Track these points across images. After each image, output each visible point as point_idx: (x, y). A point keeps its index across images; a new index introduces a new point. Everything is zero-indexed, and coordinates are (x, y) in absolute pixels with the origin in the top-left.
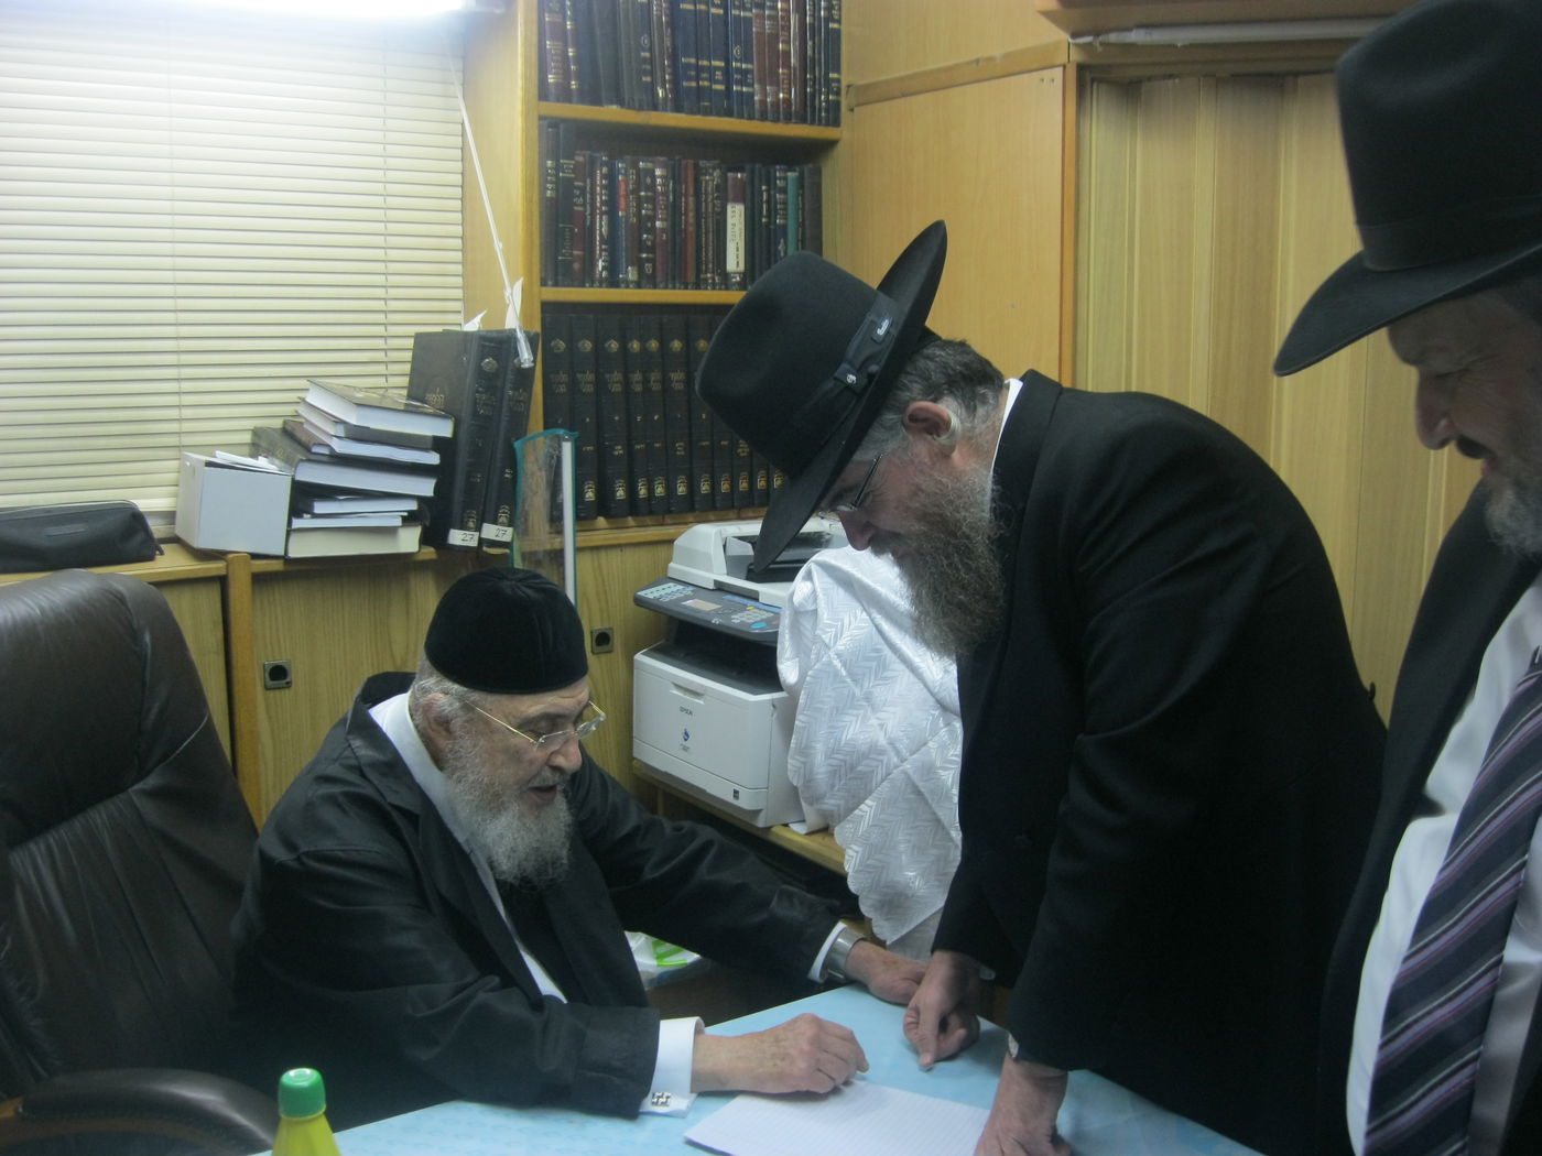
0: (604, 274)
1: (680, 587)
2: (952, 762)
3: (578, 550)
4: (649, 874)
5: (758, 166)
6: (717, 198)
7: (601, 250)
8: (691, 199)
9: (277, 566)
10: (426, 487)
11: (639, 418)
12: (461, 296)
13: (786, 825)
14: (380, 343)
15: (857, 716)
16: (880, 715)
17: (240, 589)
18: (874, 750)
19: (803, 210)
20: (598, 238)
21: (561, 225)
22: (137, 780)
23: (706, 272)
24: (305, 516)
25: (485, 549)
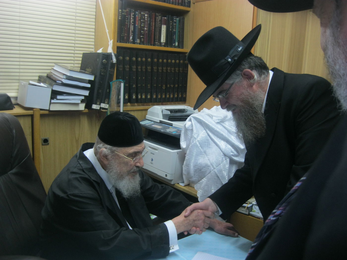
0: (132, 40)
1: (150, 122)
2: (227, 169)
4: (155, 199)
5: (170, 16)
6: (160, 23)
7: (131, 34)
8: (154, 23)
9: (47, 112)
10: (87, 93)
11: (140, 78)
12: (94, 44)
13: (178, 183)
14: (73, 55)
15: (202, 157)
16: (208, 157)
17: (37, 118)
18: (207, 166)
19: (180, 28)
20: (131, 31)
21: (122, 27)
22: (10, 170)
23: (156, 42)
24: (55, 99)
25: (101, 110)
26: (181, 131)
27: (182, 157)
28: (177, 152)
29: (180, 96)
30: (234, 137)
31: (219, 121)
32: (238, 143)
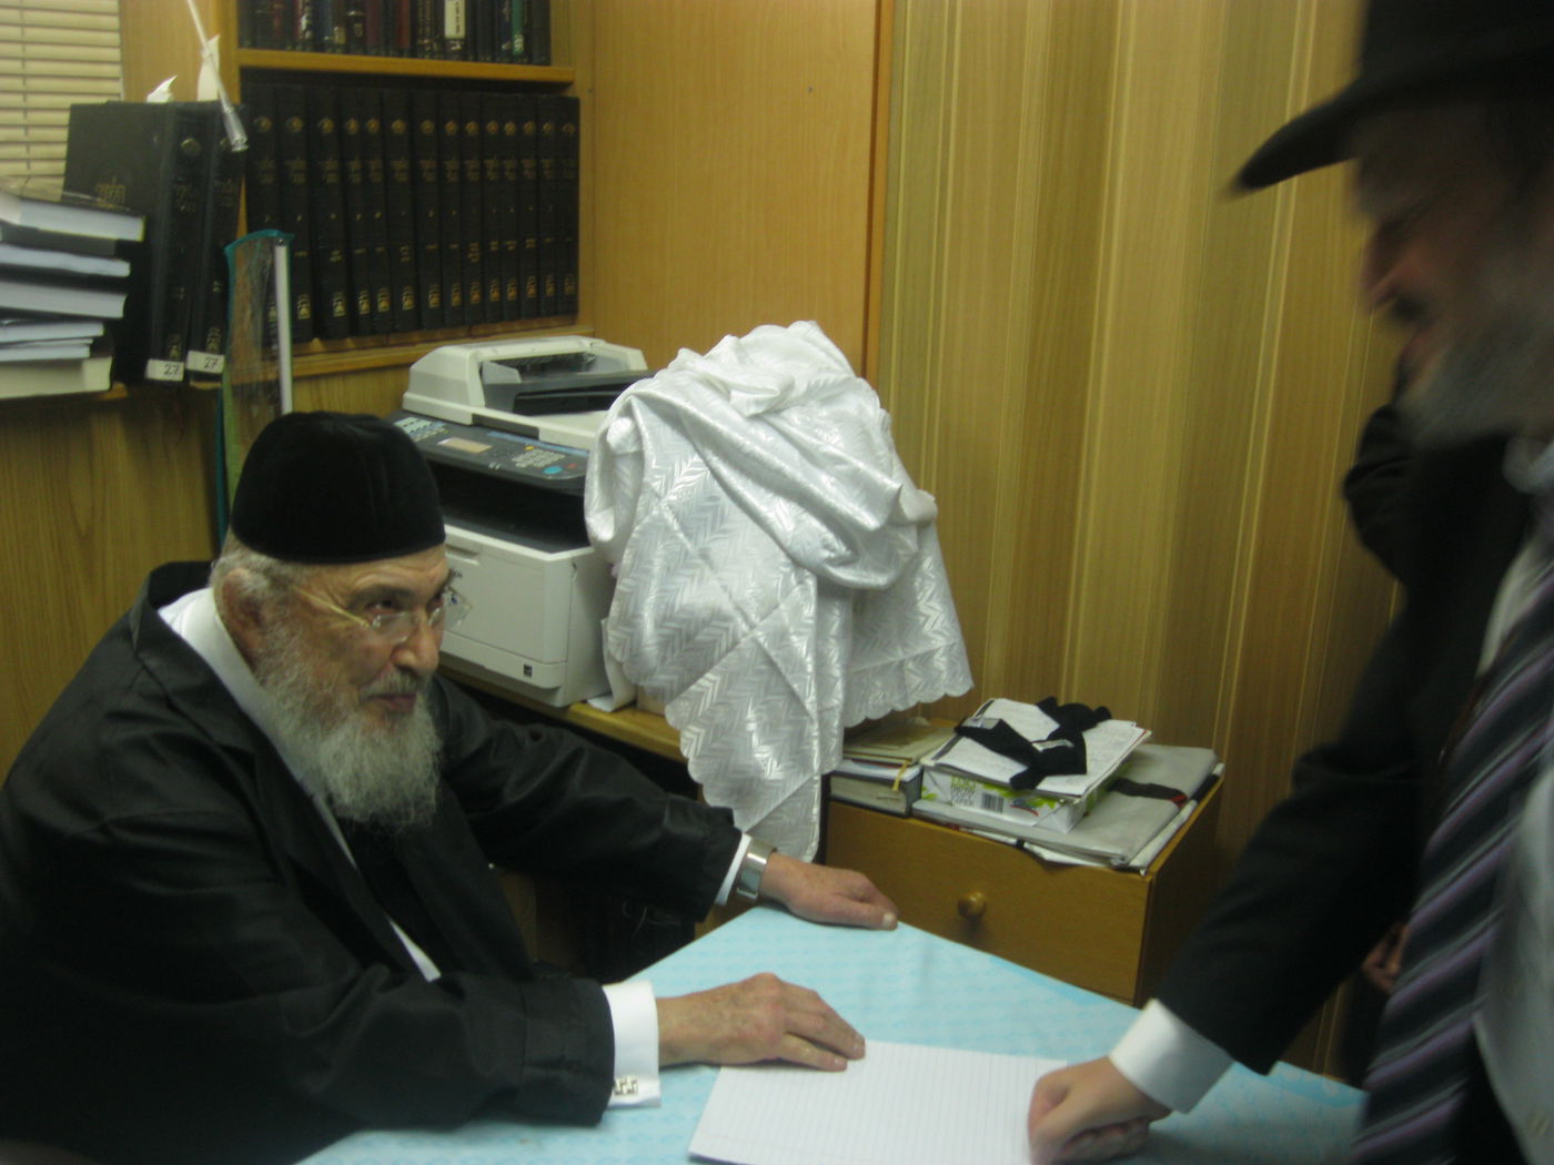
0: (308, 35)
1: (427, 423)
2: (807, 626)
3: (296, 380)
4: (511, 796)
10: (112, 306)
11: (359, 217)
12: (118, 59)
13: (585, 702)
14: (17, 117)
15: (692, 576)
16: (720, 574)
18: (717, 617)
23: (423, 39)
25: (192, 383)
26: (583, 463)
27: (601, 583)
28: (573, 559)
29: (550, 290)
30: (833, 479)
31: (760, 410)
32: (851, 505)
